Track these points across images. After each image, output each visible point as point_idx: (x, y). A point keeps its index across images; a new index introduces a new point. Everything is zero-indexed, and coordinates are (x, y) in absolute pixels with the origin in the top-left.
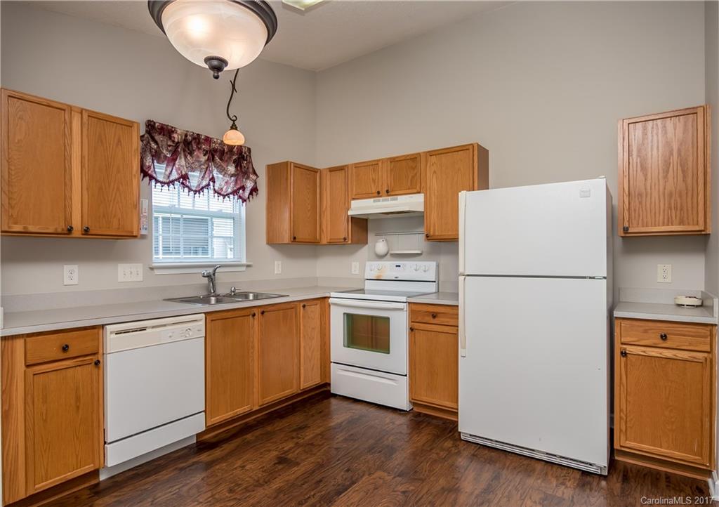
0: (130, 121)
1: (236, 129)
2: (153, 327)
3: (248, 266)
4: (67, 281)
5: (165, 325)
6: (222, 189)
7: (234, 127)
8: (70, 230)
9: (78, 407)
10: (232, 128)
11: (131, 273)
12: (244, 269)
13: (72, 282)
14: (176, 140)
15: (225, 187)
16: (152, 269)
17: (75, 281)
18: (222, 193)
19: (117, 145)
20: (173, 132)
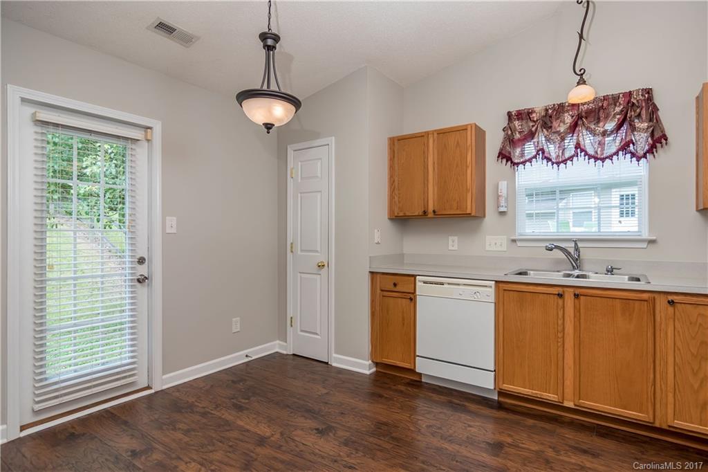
0: (464, 126)
1: (584, 83)
2: (449, 284)
3: (651, 242)
4: (450, 248)
5: (458, 285)
6: (596, 152)
7: (582, 82)
8: (425, 213)
9: (403, 324)
10: (578, 84)
11: (496, 244)
12: (645, 245)
13: (453, 248)
14: (535, 119)
15: (599, 149)
16: (514, 241)
17: (456, 248)
18: (599, 156)
19: (456, 147)
20: (532, 113)
